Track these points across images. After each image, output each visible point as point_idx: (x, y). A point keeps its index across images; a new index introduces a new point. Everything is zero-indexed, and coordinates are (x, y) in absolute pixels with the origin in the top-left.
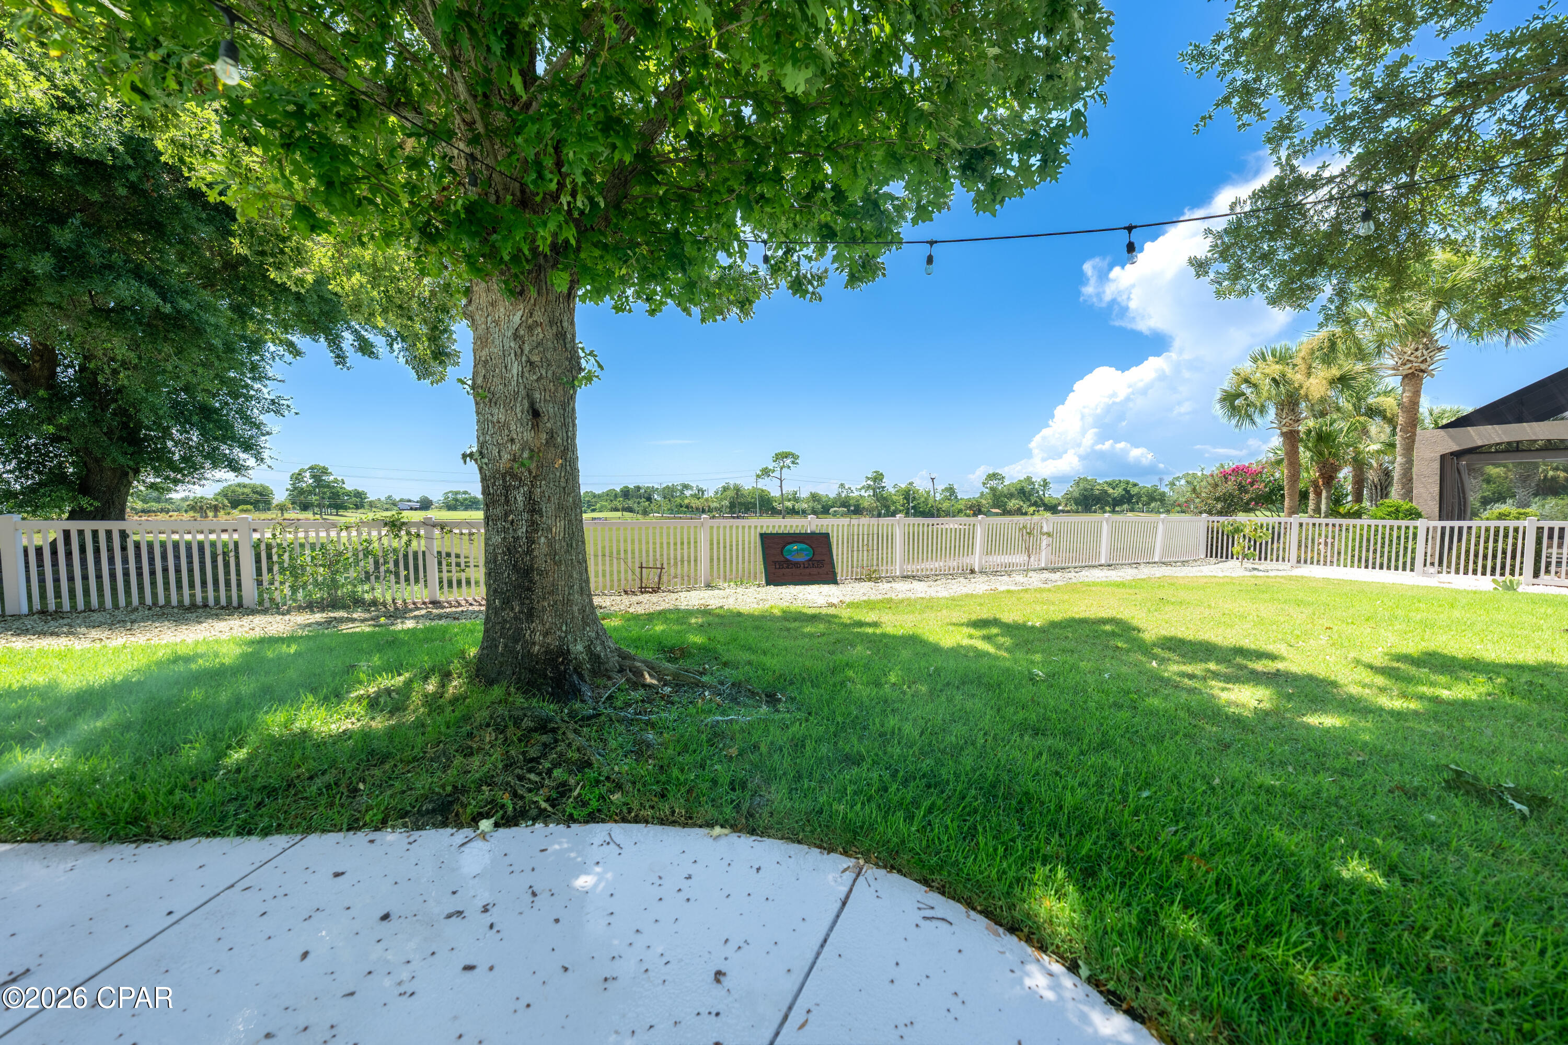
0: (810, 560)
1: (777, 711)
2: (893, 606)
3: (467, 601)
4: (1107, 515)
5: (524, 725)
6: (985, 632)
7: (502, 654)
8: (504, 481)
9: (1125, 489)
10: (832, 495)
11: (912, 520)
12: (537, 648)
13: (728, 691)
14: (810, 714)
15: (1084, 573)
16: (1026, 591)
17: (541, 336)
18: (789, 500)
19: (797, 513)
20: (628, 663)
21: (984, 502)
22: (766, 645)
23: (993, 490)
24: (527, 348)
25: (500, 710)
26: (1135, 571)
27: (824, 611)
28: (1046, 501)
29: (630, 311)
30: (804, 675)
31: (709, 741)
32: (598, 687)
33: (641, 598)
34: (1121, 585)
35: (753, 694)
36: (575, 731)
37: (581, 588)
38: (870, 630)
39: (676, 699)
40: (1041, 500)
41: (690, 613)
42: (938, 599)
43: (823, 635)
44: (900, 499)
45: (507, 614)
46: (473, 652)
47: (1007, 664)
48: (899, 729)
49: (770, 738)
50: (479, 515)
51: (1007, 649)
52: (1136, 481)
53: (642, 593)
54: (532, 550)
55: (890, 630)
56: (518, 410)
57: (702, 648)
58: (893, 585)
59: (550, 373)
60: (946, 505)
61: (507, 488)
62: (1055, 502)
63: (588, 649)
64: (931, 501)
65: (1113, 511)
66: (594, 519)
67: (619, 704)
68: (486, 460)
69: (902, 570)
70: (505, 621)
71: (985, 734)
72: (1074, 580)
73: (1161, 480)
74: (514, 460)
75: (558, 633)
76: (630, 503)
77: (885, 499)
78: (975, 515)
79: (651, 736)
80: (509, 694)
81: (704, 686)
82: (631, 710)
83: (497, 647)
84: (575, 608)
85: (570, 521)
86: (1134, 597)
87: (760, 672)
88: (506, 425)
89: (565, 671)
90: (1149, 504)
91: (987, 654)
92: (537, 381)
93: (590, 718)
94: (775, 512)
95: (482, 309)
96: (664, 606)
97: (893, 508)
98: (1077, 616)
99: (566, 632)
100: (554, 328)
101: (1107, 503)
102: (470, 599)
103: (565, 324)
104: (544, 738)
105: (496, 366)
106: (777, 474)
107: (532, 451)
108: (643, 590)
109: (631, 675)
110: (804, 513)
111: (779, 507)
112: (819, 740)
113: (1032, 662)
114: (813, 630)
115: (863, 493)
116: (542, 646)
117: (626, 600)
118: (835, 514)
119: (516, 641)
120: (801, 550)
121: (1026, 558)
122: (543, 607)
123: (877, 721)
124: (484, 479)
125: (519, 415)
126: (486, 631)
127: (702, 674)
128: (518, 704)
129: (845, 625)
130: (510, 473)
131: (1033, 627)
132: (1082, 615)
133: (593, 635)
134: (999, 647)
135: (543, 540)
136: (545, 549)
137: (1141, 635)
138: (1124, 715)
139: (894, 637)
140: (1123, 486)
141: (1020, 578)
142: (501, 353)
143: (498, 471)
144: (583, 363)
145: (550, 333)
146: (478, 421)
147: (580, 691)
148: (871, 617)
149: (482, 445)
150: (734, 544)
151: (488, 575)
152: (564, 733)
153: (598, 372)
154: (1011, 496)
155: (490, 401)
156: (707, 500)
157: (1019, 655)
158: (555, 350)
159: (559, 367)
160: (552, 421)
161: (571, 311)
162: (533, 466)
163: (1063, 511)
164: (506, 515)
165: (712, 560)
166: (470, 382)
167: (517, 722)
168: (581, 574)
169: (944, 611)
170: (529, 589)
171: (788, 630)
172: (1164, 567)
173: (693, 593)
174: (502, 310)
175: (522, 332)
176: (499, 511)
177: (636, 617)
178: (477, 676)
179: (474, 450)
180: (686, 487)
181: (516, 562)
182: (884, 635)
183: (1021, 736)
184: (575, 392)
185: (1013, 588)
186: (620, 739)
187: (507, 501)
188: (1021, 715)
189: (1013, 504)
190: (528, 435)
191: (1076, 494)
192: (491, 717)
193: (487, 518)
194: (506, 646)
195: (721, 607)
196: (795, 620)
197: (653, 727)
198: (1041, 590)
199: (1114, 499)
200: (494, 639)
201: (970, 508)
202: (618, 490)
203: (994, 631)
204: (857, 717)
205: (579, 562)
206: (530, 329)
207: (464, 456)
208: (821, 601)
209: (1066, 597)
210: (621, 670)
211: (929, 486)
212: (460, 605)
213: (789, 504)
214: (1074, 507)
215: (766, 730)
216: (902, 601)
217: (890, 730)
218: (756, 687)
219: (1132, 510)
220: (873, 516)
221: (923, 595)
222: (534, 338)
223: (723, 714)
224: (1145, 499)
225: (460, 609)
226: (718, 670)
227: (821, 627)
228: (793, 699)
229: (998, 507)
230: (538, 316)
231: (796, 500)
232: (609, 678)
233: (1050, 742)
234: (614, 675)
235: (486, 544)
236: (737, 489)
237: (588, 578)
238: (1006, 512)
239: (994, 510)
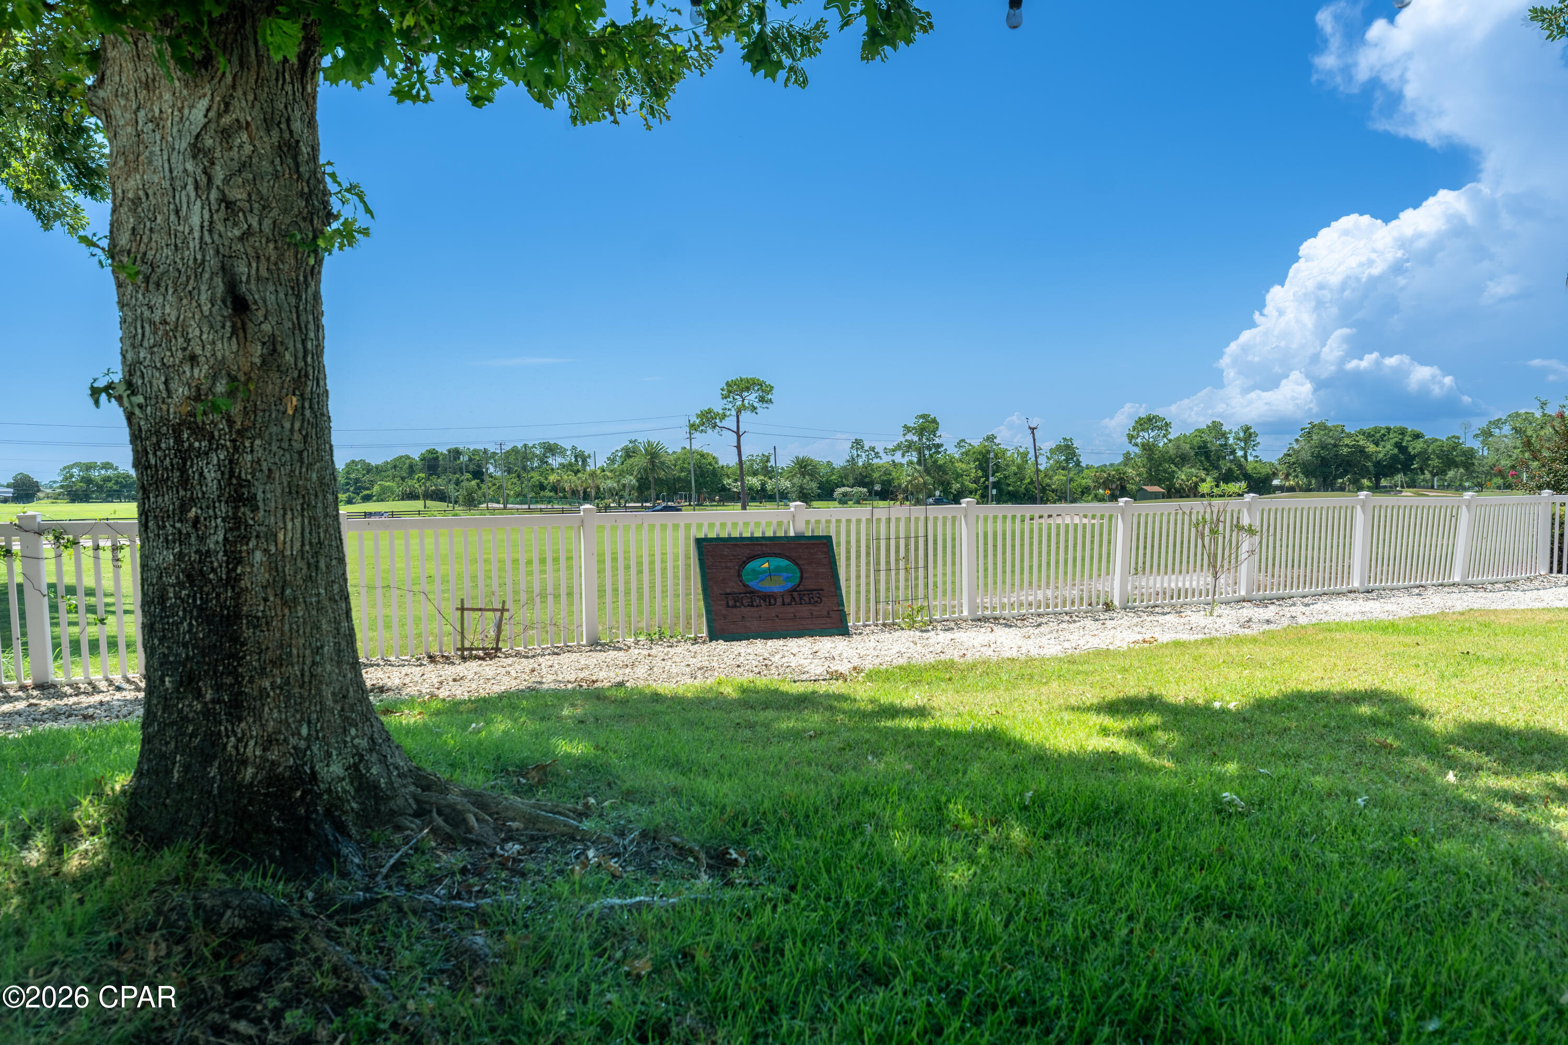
0: (794, 590)
1: (730, 884)
2: (956, 676)
3: (111, 683)
4: (1363, 494)
5: (224, 925)
6: (1131, 722)
7: (180, 786)
8: (178, 440)
9: (1398, 445)
10: (839, 462)
11: (993, 509)
12: (250, 771)
13: (633, 848)
14: (793, 888)
15: (1321, 606)
16: (1211, 642)
17: (248, 149)
18: (755, 474)
19: (771, 498)
20: (433, 796)
21: (1130, 472)
22: (708, 757)
23: (1148, 448)
24: (219, 174)
25: (177, 896)
26: (1418, 600)
27: (823, 688)
28: (1249, 468)
29: (427, 99)
30: (782, 813)
31: (596, 944)
32: (374, 846)
33: (461, 669)
34: (1389, 627)
35: (682, 852)
36: (329, 934)
37: (339, 651)
38: (911, 724)
39: (531, 865)
40: (1240, 466)
41: (561, 696)
42: (1043, 660)
43: (818, 734)
44: (971, 469)
45: (191, 706)
46: (121, 781)
47: (1175, 783)
48: (966, 913)
49: (715, 937)
50: (128, 510)
51: (1172, 755)
52: (1418, 429)
53: (464, 659)
54: (238, 578)
55: (949, 722)
56: (203, 297)
57: (584, 765)
58: (959, 635)
59: (267, 224)
60: (1058, 479)
61: (184, 455)
62: (1267, 470)
63: (355, 771)
64: (1029, 471)
65: (1376, 488)
66: (367, 515)
67: (416, 878)
68: (140, 399)
69: (973, 607)
70: (185, 719)
71: (1130, 918)
72: (1302, 620)
73: (1467, 427)
74: (197, 398)
75: (293, 741)
76: (440, 483)
77: (941, 468)
78: (1114, 498)
79: (480, 940)
80: (195, 865)
81: (586, 839)
82: (440, 890)
83: (169, 772)
84: (327, 692)
85: (313, 518)
86: (1413, 651)
87: (696, 809)
88: (179, 328)
89: (308, 818)
90: (1443, 472)
91: (1137, 765)
92: (241, 239)
93: (357, 907)
94: (726, 496)
95: (126, 96)
96: (506, 684)
97: (956, 486)
98: (1307, 689)
99: (308, 739)
100: (275, 133)
101: (1365, 473)
102: (117, 678)
103: (297, 126)
104: (266, 950)
105: (156, 209)
106: (730, 422)
107: (232, 379)
108: (466, 654)
109: (439, 821)
110: (784, 496)
111: (736, 487)
112: (810, 938)
113: (1220, 778)
114: (800, 725)
115: (898, 457)
116: (259, 768)
117: (432, 673)
118: (844, 500)
119: (208, 760)
120: (778, 570)
121: (1210, 579)
122: (262, 690)
123: (923, 897)
124: (136, 437)
125: (206, 309)
126: (147, 740)
127: (582, 815)
128: (212, 883)
129: (864, 715)
130: (189, 423)
131: (1223, 711)
132: (1317, 686)
133: (364, 743)
134: (1157, 751)
135: (258, 556)
136: (263, 576)
137: (1426, 722)
138: (1393, 874)
139: (957, 735)
140: (1394, 438)
141: (1197, 618)
142: (166, 184)
143: (165, 420)
144: (335, 204)
145: (267, 143)
146: (123, 321)
147: (338, 854)
148: (912, 698)
149: (131, 368)
150: (646, 561)
151: (149, 629)
152: (306, 940)
153: (363, 220)
154: (1182, 460)
155: (147, 279)
156: (593, 475)
157: (1197, 764)
158: (276, 177)
159: (285, 211)
160: (273, 320)
161: (310, 100)
162: (236, 409)
163: (1281, 489)
164: (184, 508)
165: (601, 592)
166: (105, 243)
167: (211, 920)
168: (337, 623)
169: (1054, 685)
170: (233, 656)
171: (751, 726)
172: (1472, 593)
173: (565, 658)
174: (167, 96)
175: (209, 142)
176: (168, 500)
177: (454, 708)
178: (131, 832)
179: (117, 377)
180: (551, 449)
181: (205, 601)
182: (940, 733)
183: (1199, 921)
184: (319, 262)
185: (1185, 637)
186: (418, 947)
187: (185, 482)
188: (1199, 879)
189: (1182, 476)
190: (226, 349)
191: (1306, 456)
192: (159, 912)
193: (144, 514)
194: (187, 768)
195: (621, 684)
196: (766, 707)
197: (484, 923)
198: (1239, 641)
199: (1378, 464)
200: (163, 756)
201: (1105, 484)
202: (416, 455)
203: (1151, 719)
204: (883, 891)
205: (332, 599)
206: (226, 134)
207: (95, 393)
208: (817, 668)
209: (1286, 653)
210: (421, 813)
211: (1026, 443)
212: (95, 690)
213: (754, 481)
214: (1302, 481)
215: (708, 922)
216: (973, 667)
217: (948, 912)
218: (690, 839)
219: (1412, 485)
220: (918, 502)
221: (1014, 653)
222: (234, 153)
223: (624, 891)
224: (1435, 462)
225: (98, 698)
226: (613, 808)
227: (815, 719)
228: (759, 862)
229: (1159, 482)
230: (241, 111)
231: (768, 472)
232: (399, 828)
233: (1253, 929)
234: (406, 822)
235: (144, 567)
236: (653, 454)
237: (351, 629)
238: (1174, 492)
239: (1150, 489)
